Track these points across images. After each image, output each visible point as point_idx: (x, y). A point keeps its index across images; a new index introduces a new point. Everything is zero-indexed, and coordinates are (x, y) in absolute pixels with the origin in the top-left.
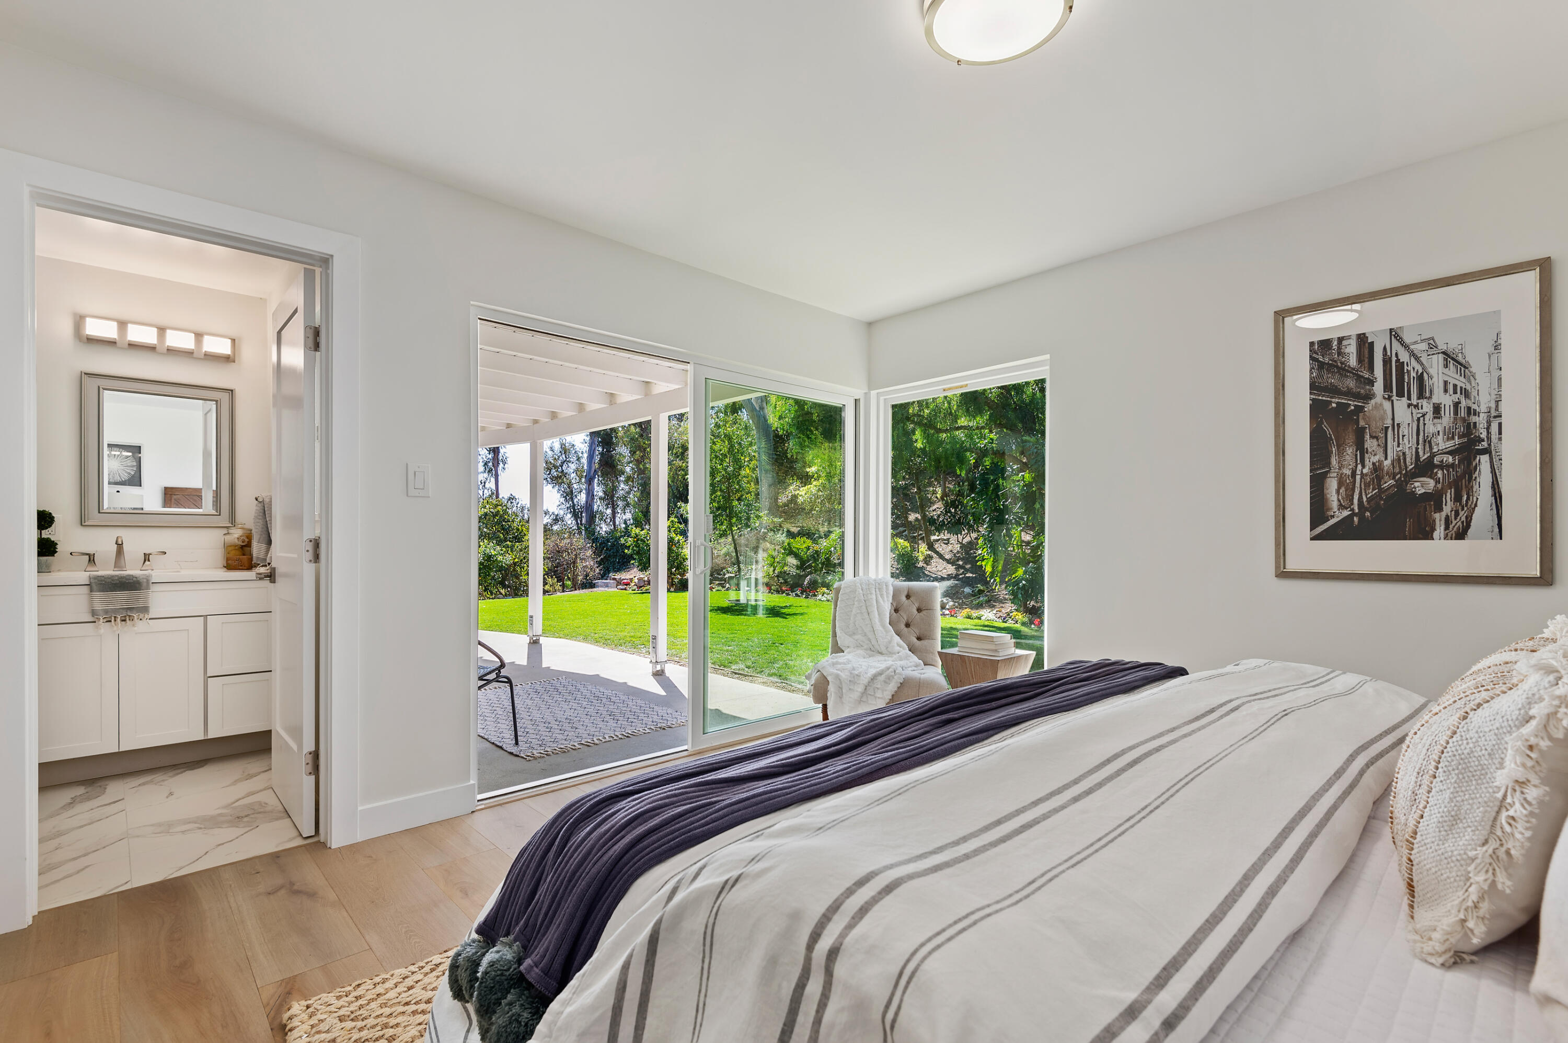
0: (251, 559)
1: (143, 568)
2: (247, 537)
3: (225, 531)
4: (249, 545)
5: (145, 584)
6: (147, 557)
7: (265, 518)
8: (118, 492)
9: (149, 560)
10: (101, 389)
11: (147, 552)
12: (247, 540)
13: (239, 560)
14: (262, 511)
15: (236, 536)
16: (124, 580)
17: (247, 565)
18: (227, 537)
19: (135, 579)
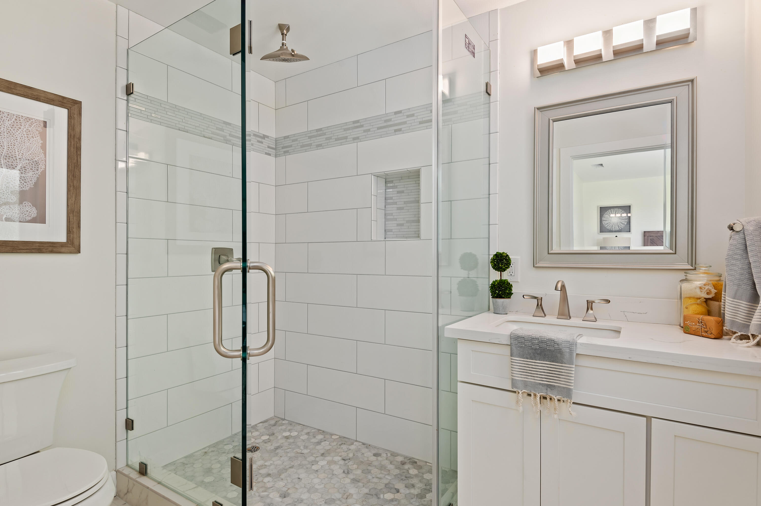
0: (722, 323)
1: (586, 319)
2: (715, 287)
3: (682, 275)
4: (717, 298)
5: (567, 356)
6: (590, 305)
7: (747, 258)
8: (616, 236)
9: (592, 309)
10: (551, 121)
11: (590, 299)
12: (714, 291)
13: (701, 322)
14: (742, 247)
15: (698, 283)
16: (544, 346)
17: (715, 331)
18: (685, 286)
19: (556, 346)
